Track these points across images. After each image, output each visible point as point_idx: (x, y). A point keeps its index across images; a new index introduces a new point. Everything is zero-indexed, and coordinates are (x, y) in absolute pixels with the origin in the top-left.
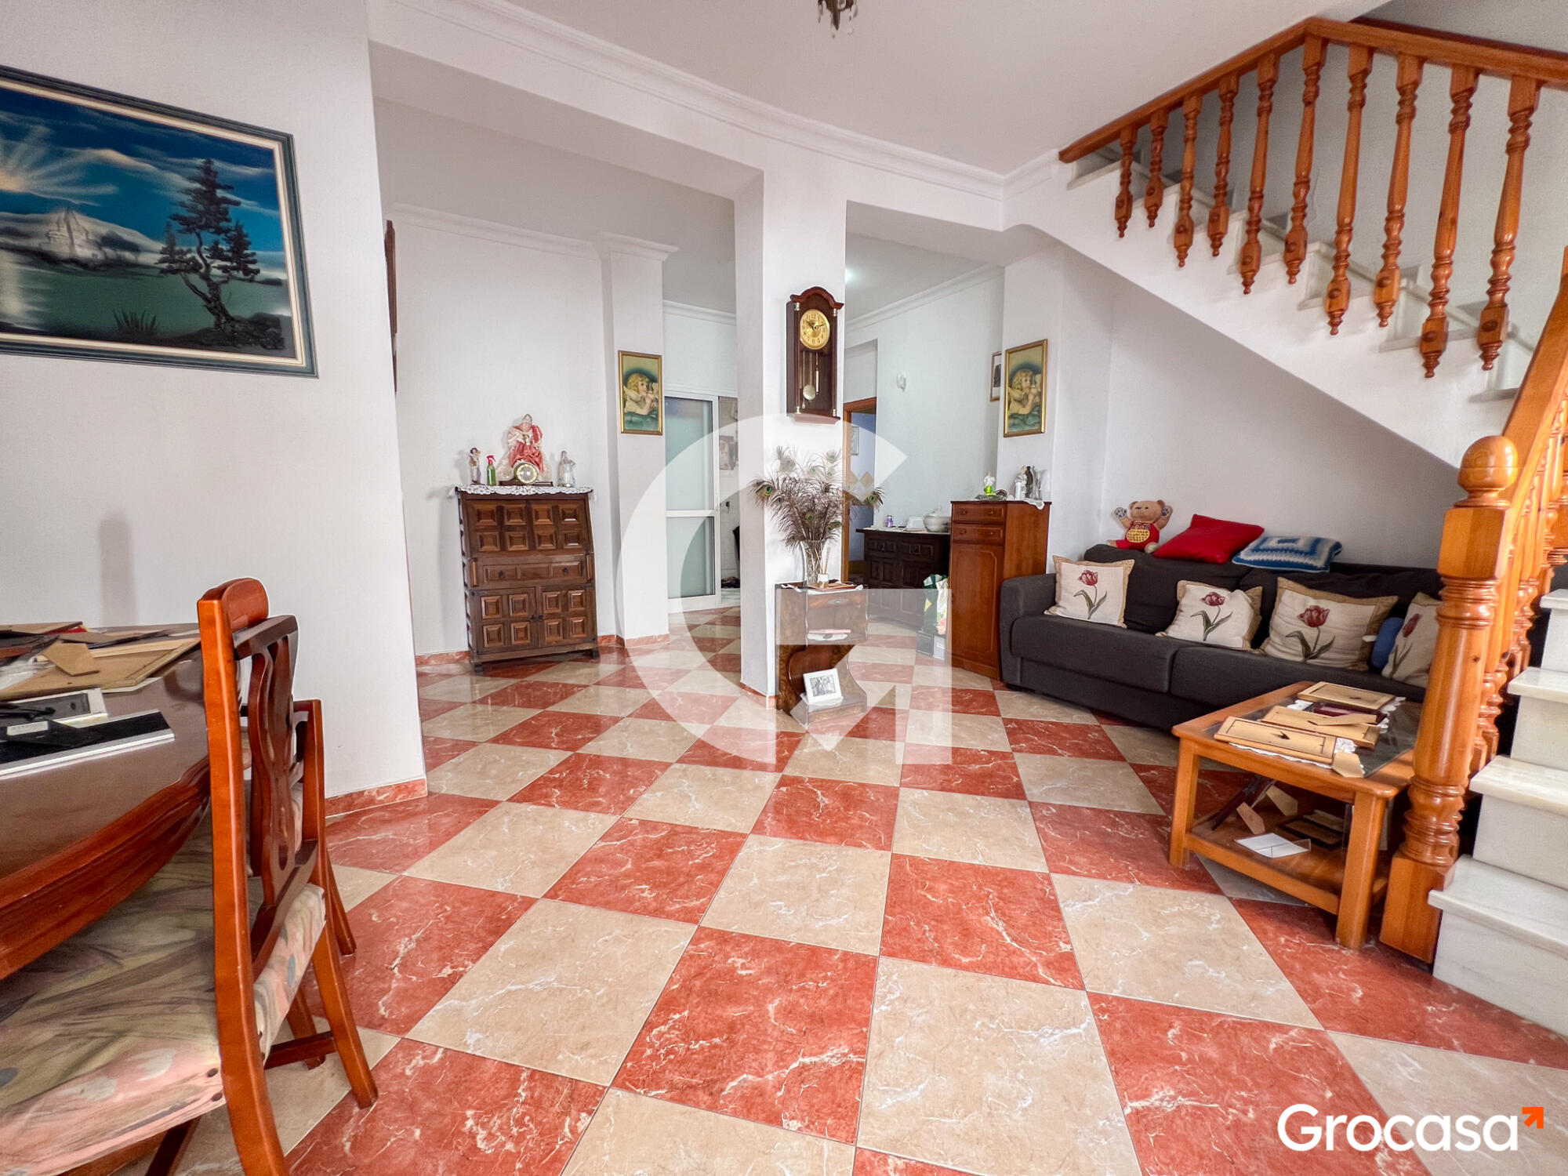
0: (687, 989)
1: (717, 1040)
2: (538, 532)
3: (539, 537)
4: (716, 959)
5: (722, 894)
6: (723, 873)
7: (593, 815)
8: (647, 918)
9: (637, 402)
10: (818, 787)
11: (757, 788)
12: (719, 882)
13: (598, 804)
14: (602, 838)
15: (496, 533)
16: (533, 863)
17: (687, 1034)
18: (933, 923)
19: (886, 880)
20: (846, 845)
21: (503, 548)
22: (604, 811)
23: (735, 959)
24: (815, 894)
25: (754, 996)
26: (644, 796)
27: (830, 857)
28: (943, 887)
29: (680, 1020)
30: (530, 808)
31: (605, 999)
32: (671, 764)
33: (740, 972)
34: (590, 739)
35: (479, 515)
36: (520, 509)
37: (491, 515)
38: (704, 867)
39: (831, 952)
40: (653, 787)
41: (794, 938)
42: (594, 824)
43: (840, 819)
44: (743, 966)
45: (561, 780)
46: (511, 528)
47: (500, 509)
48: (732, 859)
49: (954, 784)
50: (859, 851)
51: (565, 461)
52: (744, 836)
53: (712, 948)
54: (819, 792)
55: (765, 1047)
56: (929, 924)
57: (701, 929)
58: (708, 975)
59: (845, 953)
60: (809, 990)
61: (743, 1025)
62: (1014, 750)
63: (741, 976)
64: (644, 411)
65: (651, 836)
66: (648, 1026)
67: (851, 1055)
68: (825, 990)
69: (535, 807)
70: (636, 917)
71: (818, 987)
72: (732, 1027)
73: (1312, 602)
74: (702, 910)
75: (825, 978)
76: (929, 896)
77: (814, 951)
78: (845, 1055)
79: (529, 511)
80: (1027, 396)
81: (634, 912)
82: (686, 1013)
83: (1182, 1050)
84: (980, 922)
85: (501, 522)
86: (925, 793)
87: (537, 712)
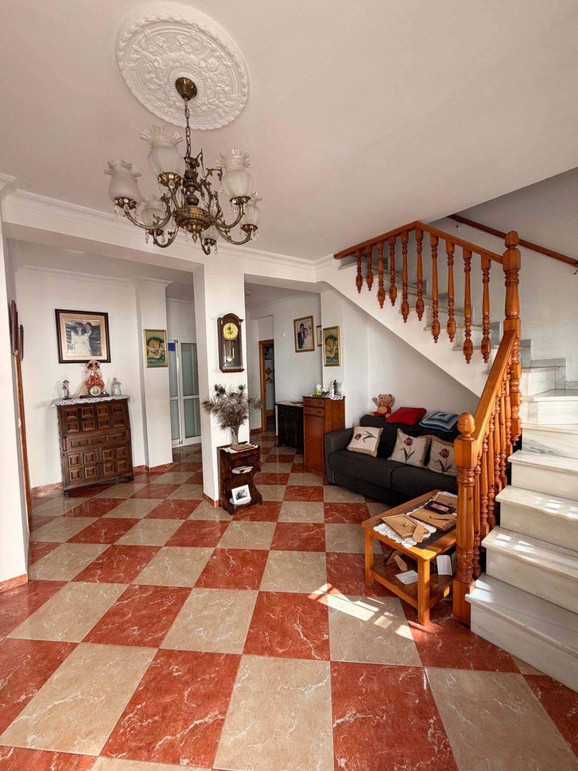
0: (147, 689)
1: (157, 718)
2: (100, 420)
3: (101, 422)
4: (165, 668)
5: (173, 627)
6: (176, 614)
7: (116, 585)
8: (134, 648)
9: (154, 353)
10: (231, 554)
11: (202, 558)
12: (173, 620)
13: (118, 578)
14: (118, 600)
15: (77, 423)
16: (79, 620)
17: (142, 716)
18: (270, 631)
19: (253, 608)
20: (239, 589)
21: (81, 430)
22: (121, 582)
23: (174, 666)
24: (219, 621)
25: (179, 688)
26: (144, 569)
27: (230, 597)
28: (278, 609)
29: (140, 709)
30: (83, 584)
31: (104, 702)
32: (161, 547)
33: (174, 674)
34: (122, 535)
35: (68, 414)
36: (91, 409)
37: (74, 413)
38: (167, 612)
39: (220, 655)
40: (149, 564)
41: (204, 650)
42: (115, 591)
43: (239, 573)
44: (177, 671)
45: (102, 564)
46: (85, 419)
47: (79, 410)
48: (182, 604)
49: (295, 546)
50: (244, 591)
51: (116, 383)
52: (190, 589)
53: (163, 662)
54: (231, 558)
55: (180, 718)
56: (268, 632)
57: (160, 650)
58: (158, 679)
59: (227, 655)
60: (206, 680)
61: (171, 706)
62: (326, 522)
63: (175, 676)
64: (158, 357)
65: (144, 595)
66: (125, 714)
67: (219, 716)
68: (214, 678)
69: (85, 583)
70: (128, 648)
71: (210, 677)
72: (165, 708)
73: (444, 447)
74: (162, 639)
75: (214, 672)
76: (271, 615)
77: (212, 655)
78: (216, 716)
79: (95, 409)
80: (332, 349)
81: (128, 645)
82: (144, 704)
83: (364, 687)
84: (291, 627)
85: (80, 417)
86: (281, 552)
87: (96, 519)
